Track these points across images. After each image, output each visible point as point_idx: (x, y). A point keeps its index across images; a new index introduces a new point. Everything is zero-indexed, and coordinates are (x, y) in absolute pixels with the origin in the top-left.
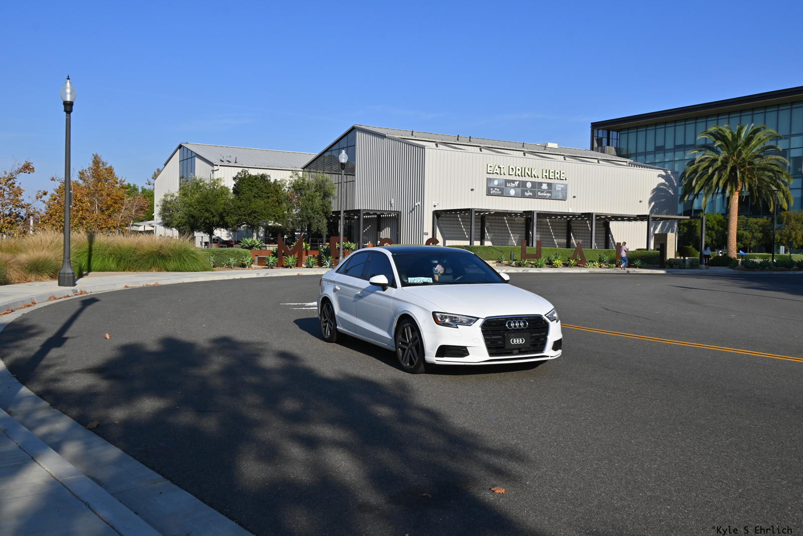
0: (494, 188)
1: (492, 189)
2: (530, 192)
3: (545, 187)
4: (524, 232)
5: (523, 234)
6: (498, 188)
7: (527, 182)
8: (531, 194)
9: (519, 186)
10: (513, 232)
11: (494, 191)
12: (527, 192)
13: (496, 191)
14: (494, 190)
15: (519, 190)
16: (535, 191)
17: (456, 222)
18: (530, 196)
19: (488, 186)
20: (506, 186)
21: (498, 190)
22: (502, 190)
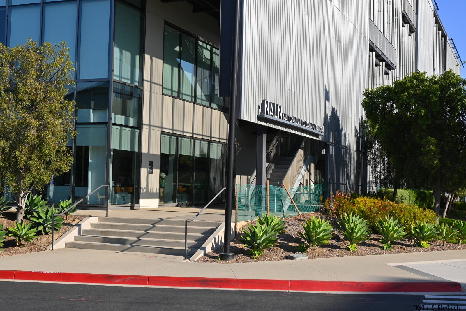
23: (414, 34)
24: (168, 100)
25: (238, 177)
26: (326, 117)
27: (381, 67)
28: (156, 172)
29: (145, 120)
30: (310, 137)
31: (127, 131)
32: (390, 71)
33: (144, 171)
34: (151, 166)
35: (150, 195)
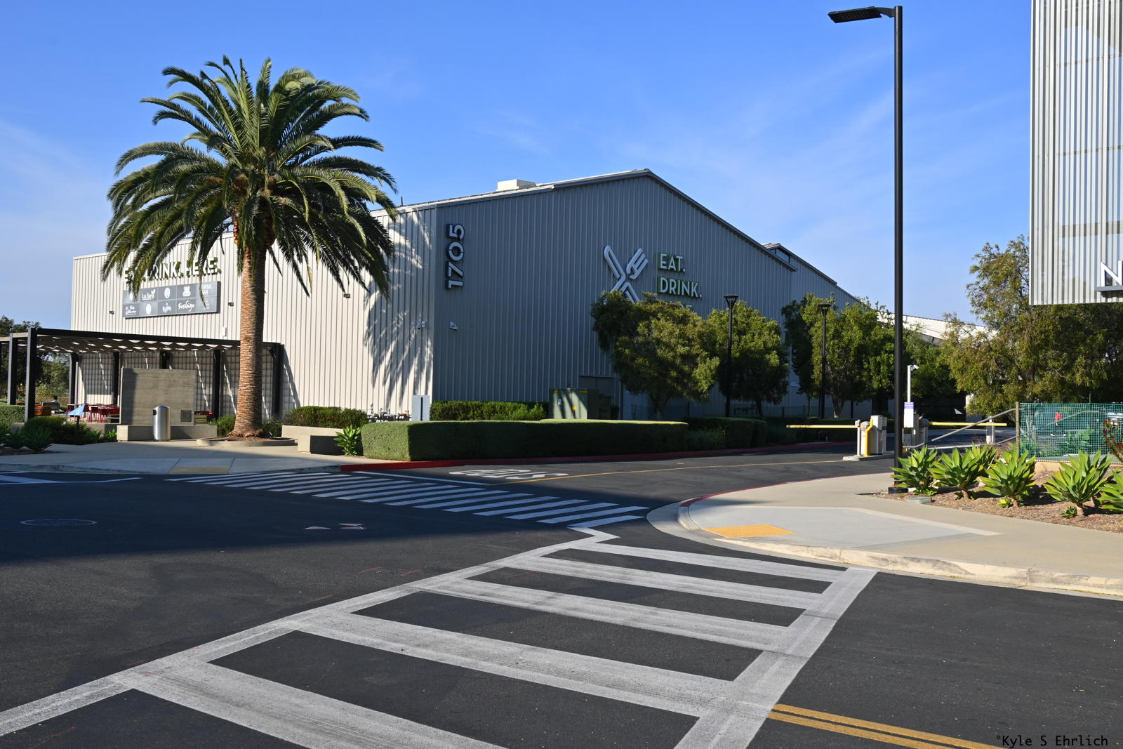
0: (129, 305)
1: (128, 308)
2: (169, 305)
3: (187, 292)
6: (133, 305)
7: (165, 287)
8: (171, 308)
9: (155, 298)
11: (129, 312)
12: (166, 306)
13: (132, 310)
16: (176, 301)
18: (169, 312)
19: (124, 303)
20: (141, 300)
21: (133, 308)
22: (137, 308)
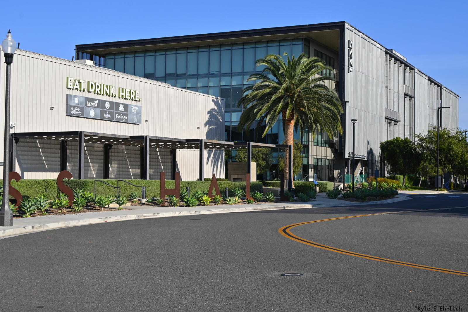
0: (74, 107)
1: (72, 109)
2: (109, 114)
3: (121, 108)
4: (102, 161)
5: (102, 163)
6: (78, 107)
7: (106, 101)
8: (109, 116)
9: (98, 107)
10: (92, 161)
12: (106, 114)
14: (74, 109)
15: (98, 111)
16: (114, 112)
17: (34, 149)
18: (108, 118)
19: (69, 104)
20: (86, 105)
22: (82, 110)
23: (413, 99)
24: (315, 147)
25: (335, 171)
26: (368, 151)
27: (392, 123)
28: (313, 170)
29: (310, 154)
30: (362, 159)
31: (306, 158)
32: (398, 123)
33: (310, 170)
34: (311, 168)
35: (311, 177)
